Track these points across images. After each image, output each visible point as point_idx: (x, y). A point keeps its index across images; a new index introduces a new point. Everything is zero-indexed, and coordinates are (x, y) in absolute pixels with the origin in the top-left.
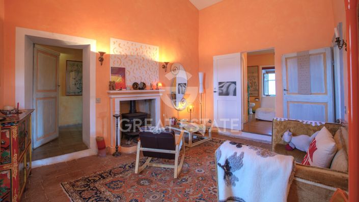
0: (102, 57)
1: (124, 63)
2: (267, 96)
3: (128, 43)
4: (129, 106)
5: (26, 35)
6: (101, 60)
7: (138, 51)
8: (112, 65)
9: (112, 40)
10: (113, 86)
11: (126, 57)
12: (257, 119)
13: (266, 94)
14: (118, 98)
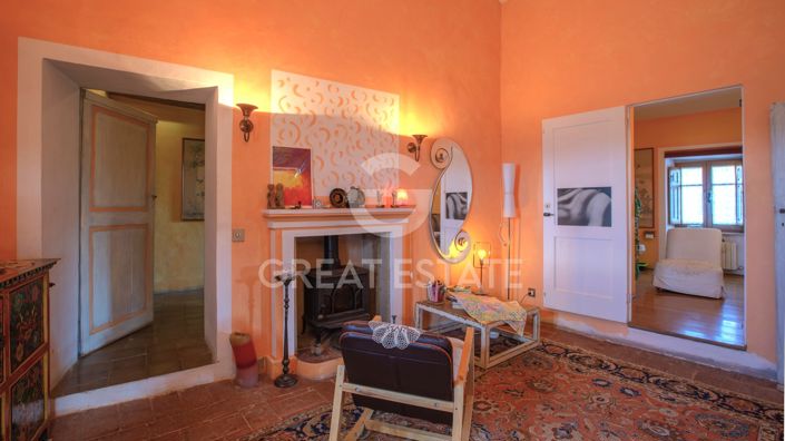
0: (247, 120)
1: (307, 138)
2: (677, 226)
3: (318, 83)
4: (323, 250)
5: (45, 59)
6: (247, 127)
7: (344, 106)
8: (275, 142)
9: (276, 75)
10: (276, 197)
11: (313, 123)
12: (658, 289)
13: (675, 220)
14: (291, 231)
